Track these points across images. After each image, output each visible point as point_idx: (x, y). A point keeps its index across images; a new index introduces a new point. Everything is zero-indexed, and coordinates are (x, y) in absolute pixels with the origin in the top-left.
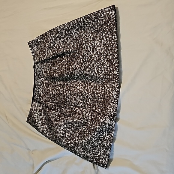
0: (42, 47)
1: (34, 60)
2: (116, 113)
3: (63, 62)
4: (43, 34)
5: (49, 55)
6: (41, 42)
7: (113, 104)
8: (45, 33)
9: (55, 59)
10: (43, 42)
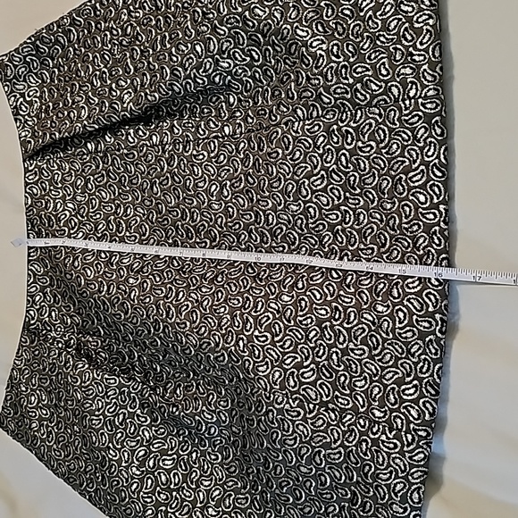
0: (59, 80)
1: (24, 143)
2: (431, 415)
3: (153, 146)
4: (63, 18)
5: (84, 114)
6: (53, 59)
7: (416, 364)
8: (70, 14)
9: (114, 134)
10: (65, 56)
